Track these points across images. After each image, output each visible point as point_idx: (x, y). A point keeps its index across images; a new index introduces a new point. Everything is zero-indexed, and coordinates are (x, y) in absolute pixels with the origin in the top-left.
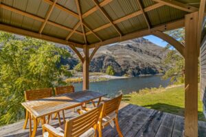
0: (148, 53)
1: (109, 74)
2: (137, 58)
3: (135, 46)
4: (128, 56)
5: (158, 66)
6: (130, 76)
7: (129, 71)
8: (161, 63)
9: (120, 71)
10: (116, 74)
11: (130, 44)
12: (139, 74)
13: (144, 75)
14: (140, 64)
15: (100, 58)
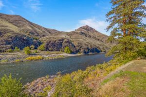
0: (95, 38)
1: (67, 53)
2: (87, 41)
3: (86, 33)
4: (81, 40)
5: (101, 47)
6: (82, 54)
7: (82, 50)
8: (103, 45)
9: (75, 50)
10: (72, 53)
11: (83, 31)
12: (88, 52)
13: (92, 53)
14: (89, 45)
15: (60, 40)
